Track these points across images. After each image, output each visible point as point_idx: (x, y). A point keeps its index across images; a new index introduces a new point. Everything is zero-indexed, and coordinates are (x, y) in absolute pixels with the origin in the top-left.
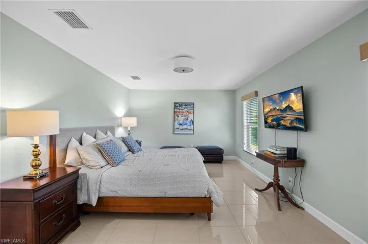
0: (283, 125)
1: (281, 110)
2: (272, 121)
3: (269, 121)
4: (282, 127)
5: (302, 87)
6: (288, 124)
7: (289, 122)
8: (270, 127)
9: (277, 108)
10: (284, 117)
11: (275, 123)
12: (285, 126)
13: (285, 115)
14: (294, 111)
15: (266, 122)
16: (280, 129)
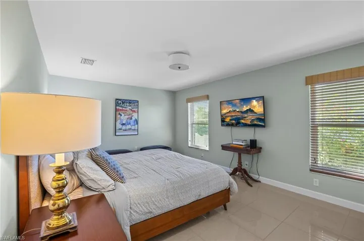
0: (243, 123)
1: (242, 112)
2: (231, 120)
3: (228, 120)
4: (242, 124)
5: (263, 97)
6: (248, 122)
7: (250, 121)
8: (228, 125)
9: (238, 110)
10: (245, 117)
11: (234, 121)
12: (246, 124)
13: (246, 116)
14: (256, 113)
15: (223, 121)
16: (239, 126)
